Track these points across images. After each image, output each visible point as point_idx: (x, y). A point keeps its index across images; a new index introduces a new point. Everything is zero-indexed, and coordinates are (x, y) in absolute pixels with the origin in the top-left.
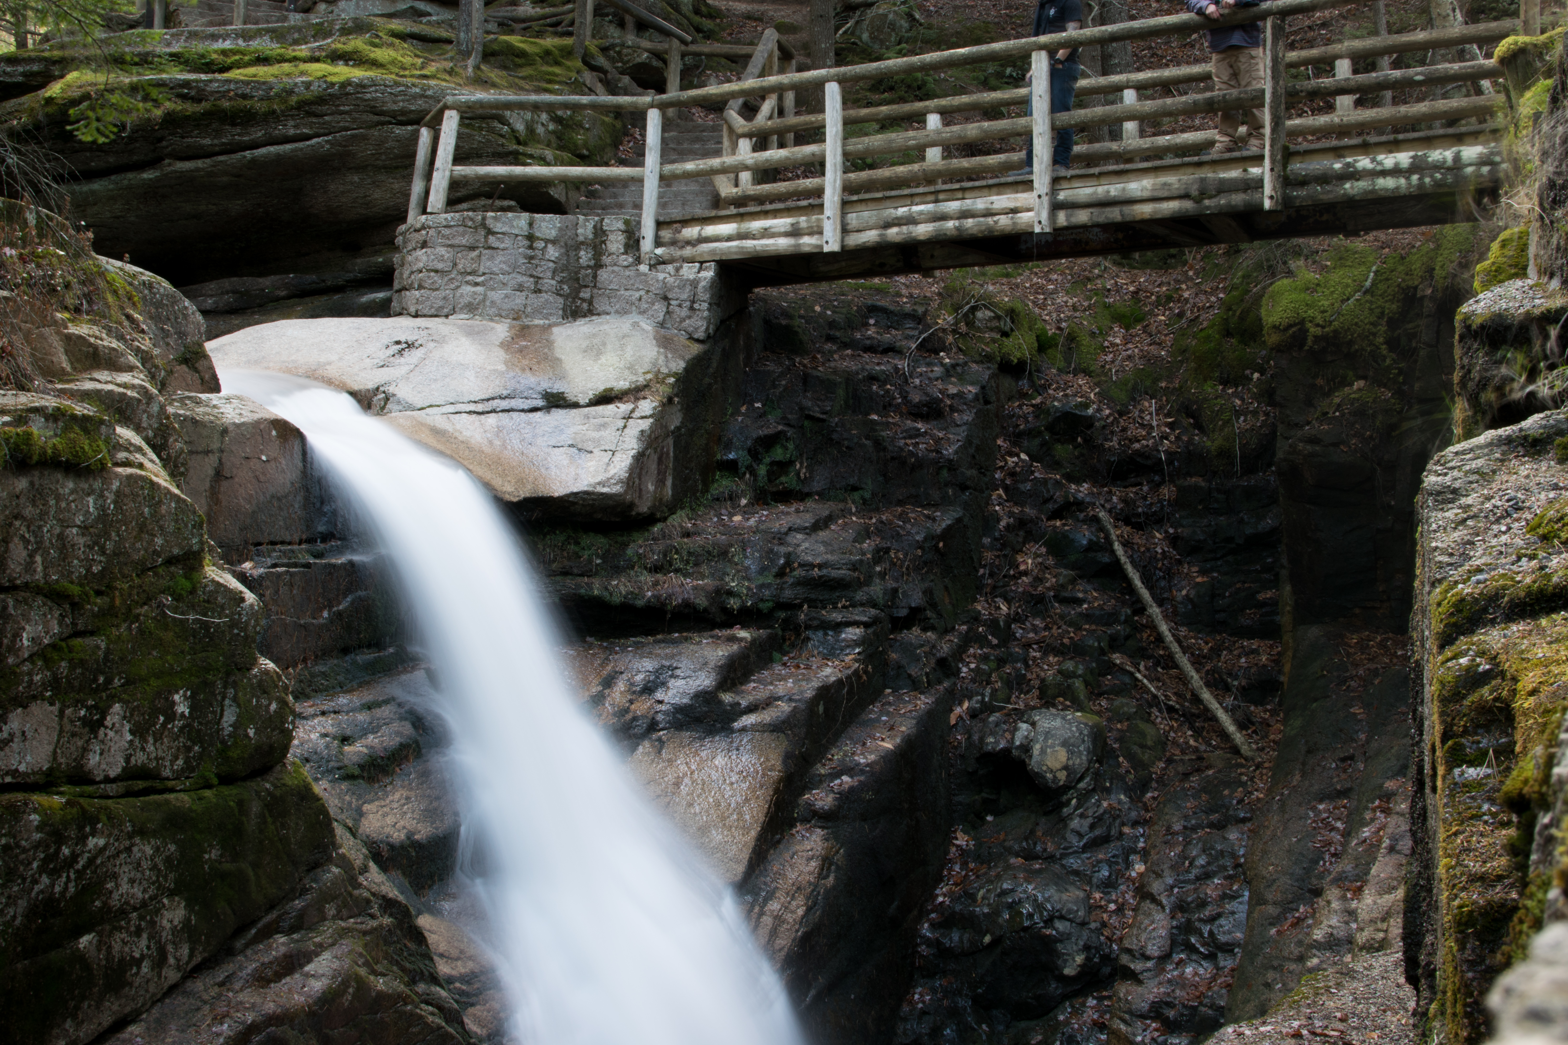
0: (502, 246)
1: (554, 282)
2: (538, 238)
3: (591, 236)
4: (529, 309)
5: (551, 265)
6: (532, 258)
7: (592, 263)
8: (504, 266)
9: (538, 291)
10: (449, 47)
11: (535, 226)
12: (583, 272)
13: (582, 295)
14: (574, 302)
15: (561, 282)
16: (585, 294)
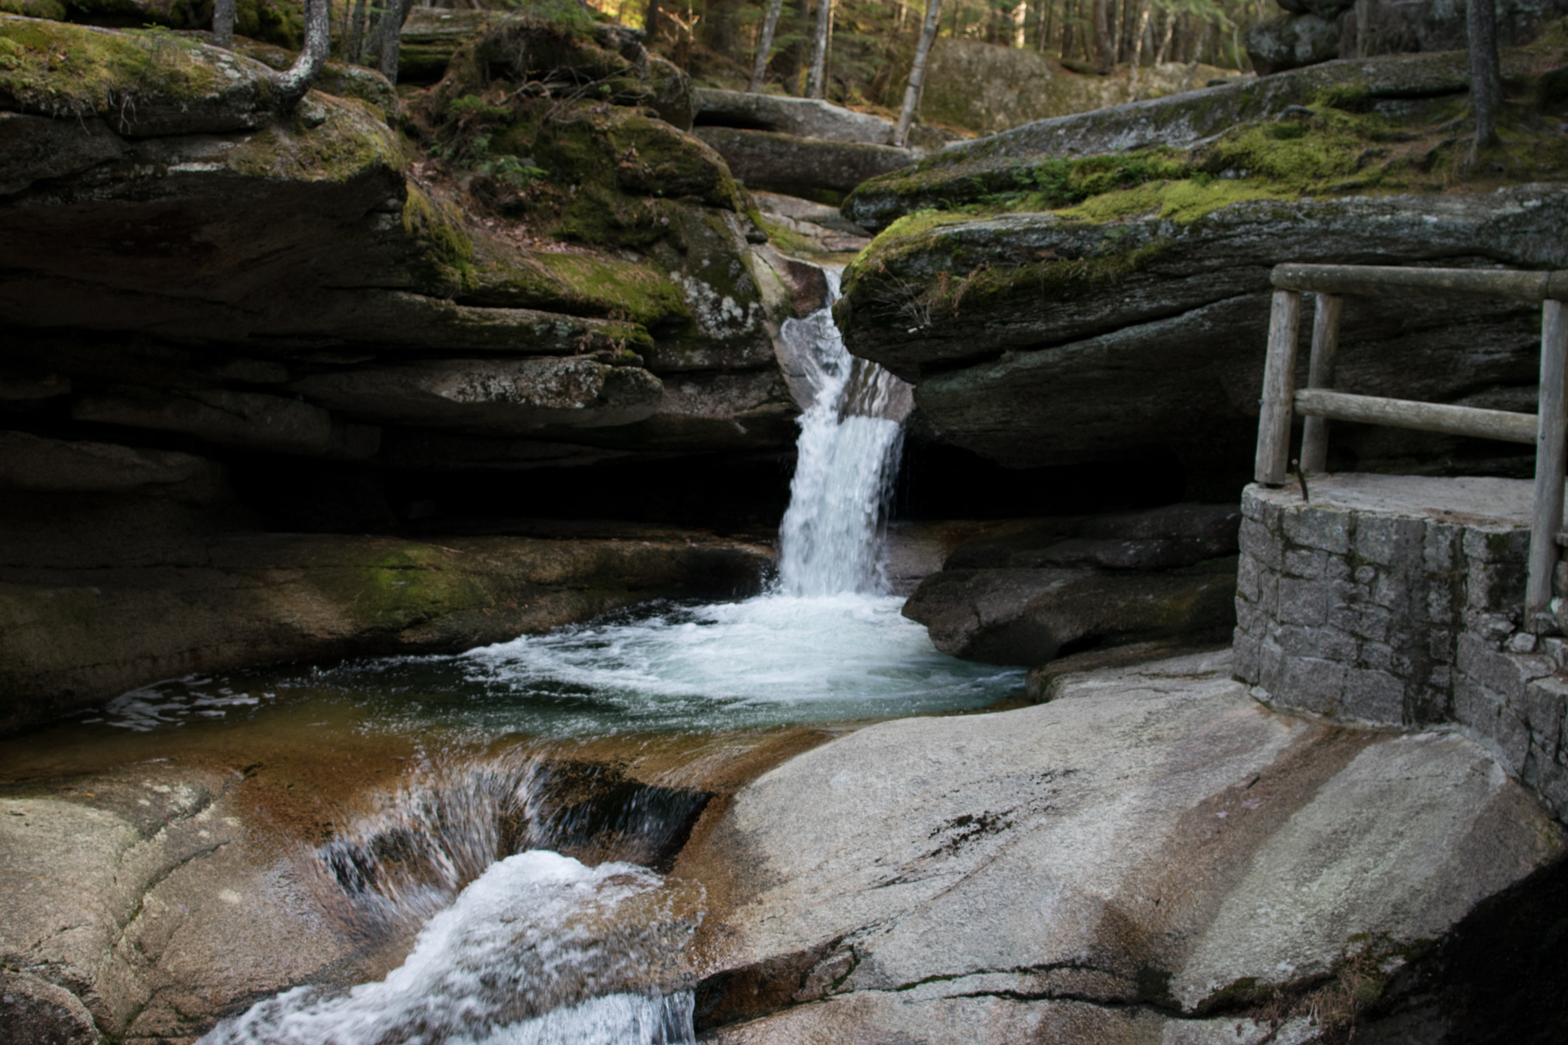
0: (1308, 572)
1: (1387, 649)
2: (1362, 561)
3: (1447, 563)
4: (1349, 698)
5: (1384, 614)
6: (1353, 599)
7: (1448, 617)
8: (1310, 612)
9: (1362, 664)
10: (1462, 102)
11: (1360, 536)
12: (1434, 633)
13: (1435, 678)
14: (1420, 691)
15: (1399, 650)
16: (1439, 677)
